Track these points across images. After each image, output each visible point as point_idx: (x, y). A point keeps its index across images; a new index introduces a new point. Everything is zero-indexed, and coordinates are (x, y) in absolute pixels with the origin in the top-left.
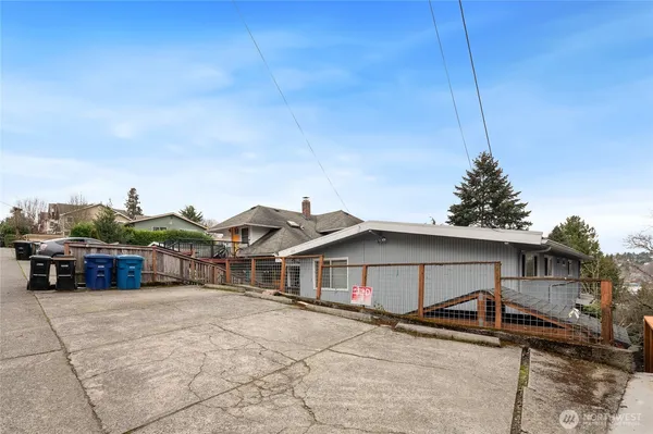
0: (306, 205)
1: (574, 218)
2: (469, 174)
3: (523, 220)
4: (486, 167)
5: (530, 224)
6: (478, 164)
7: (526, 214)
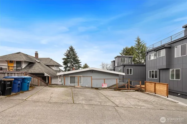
0: (37, 54)
1: (86, 64)
2: (68, 50)
3: (80, 64)
4: (72, 49)
5: (81, 65)
6: (70, 48)
7: (80, 63)
